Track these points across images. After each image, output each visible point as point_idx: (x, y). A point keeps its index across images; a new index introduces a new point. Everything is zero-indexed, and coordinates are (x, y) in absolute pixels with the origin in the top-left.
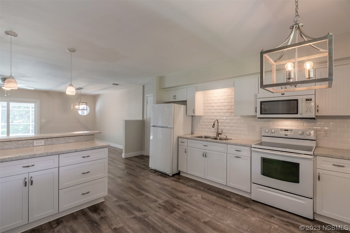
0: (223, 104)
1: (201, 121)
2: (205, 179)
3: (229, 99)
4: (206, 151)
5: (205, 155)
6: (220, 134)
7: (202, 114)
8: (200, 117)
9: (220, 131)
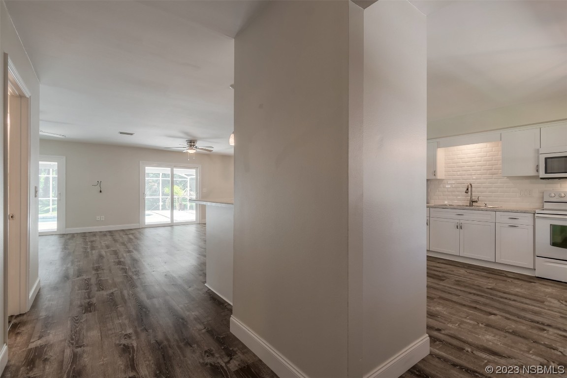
0: (478, 163)
1: (442, 187)
2: (459, 256)
3: (489, 156)
4: (461, 221)
5: (459, 227)
6: (474, 202)
7: (443, 177)
8: (442, 180)
9: (474, 198)
